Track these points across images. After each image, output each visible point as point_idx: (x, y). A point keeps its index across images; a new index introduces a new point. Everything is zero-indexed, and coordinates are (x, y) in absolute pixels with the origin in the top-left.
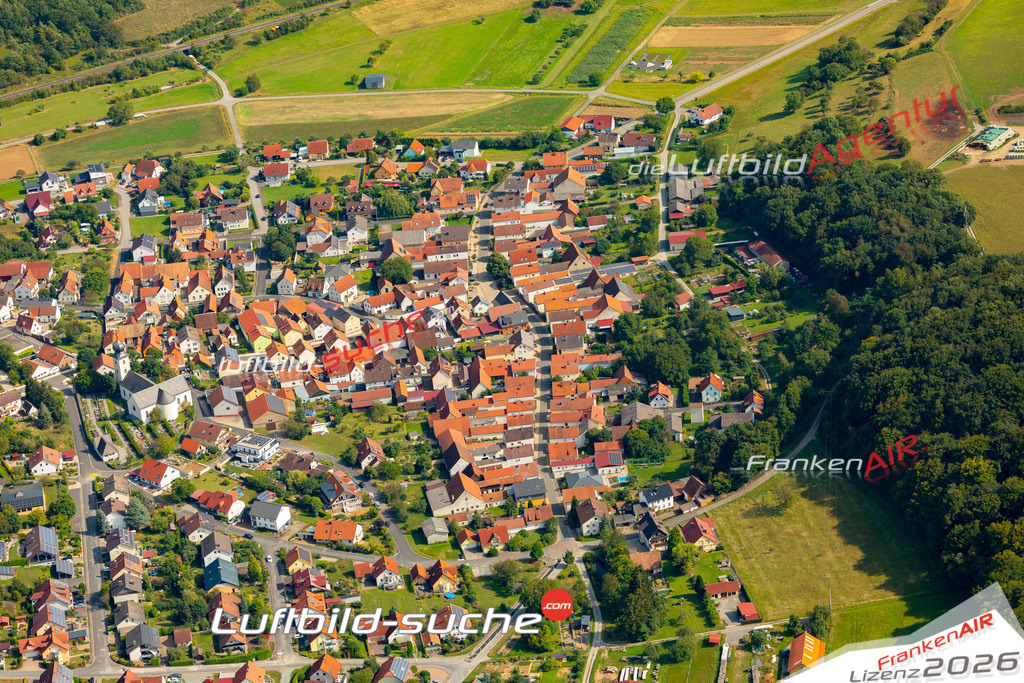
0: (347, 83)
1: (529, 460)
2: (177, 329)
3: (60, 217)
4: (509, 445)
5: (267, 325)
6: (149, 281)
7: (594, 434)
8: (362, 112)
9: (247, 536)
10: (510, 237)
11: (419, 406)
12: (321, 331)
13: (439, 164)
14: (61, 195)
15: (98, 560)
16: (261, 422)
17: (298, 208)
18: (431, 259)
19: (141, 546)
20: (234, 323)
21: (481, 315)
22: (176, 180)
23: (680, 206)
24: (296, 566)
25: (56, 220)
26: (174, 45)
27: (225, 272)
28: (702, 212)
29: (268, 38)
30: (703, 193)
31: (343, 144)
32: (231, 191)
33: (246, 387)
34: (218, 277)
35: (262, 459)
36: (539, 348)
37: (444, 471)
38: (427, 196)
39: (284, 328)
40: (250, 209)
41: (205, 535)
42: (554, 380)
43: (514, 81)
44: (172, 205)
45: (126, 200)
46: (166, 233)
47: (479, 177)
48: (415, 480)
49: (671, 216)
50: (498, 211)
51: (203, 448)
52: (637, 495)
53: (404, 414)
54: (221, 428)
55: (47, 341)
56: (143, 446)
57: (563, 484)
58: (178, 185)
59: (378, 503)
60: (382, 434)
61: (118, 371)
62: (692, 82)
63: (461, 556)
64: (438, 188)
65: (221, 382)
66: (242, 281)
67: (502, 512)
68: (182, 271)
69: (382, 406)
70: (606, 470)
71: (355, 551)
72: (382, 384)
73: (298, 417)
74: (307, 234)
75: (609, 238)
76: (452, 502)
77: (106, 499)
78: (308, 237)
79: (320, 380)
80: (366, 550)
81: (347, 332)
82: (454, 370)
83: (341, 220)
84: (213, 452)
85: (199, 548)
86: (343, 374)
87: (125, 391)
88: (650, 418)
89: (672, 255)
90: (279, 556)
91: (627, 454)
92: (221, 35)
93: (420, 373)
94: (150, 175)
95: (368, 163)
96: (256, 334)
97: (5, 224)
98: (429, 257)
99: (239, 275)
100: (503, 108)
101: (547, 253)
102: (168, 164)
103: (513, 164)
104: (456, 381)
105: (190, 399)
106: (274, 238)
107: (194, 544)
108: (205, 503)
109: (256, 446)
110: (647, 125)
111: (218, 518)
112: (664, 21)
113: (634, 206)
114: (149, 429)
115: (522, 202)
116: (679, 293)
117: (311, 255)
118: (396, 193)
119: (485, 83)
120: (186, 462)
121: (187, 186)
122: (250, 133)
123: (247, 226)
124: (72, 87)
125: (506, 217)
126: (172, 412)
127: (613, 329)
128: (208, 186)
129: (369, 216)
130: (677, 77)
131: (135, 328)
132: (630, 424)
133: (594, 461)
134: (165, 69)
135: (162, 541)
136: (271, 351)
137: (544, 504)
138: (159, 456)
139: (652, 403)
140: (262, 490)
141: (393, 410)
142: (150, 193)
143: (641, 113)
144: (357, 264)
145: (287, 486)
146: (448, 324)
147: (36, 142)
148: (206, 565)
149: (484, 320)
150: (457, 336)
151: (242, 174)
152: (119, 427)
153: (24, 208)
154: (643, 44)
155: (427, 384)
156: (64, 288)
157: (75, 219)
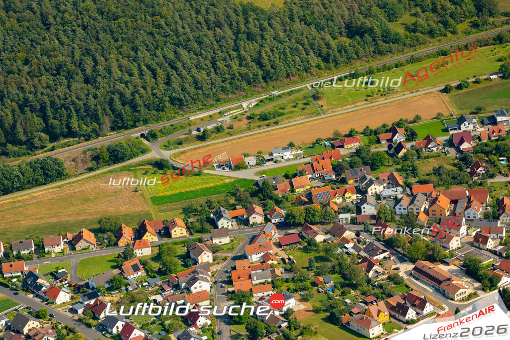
3: (482, 152)
14: (477, 134)
25: (479, 154)
55: (500, 255)
97: (439, 156)
124: (466, 47)
147: (446, 90)
153: (450, 143)
156: (504, 211)
157: (495, 155)
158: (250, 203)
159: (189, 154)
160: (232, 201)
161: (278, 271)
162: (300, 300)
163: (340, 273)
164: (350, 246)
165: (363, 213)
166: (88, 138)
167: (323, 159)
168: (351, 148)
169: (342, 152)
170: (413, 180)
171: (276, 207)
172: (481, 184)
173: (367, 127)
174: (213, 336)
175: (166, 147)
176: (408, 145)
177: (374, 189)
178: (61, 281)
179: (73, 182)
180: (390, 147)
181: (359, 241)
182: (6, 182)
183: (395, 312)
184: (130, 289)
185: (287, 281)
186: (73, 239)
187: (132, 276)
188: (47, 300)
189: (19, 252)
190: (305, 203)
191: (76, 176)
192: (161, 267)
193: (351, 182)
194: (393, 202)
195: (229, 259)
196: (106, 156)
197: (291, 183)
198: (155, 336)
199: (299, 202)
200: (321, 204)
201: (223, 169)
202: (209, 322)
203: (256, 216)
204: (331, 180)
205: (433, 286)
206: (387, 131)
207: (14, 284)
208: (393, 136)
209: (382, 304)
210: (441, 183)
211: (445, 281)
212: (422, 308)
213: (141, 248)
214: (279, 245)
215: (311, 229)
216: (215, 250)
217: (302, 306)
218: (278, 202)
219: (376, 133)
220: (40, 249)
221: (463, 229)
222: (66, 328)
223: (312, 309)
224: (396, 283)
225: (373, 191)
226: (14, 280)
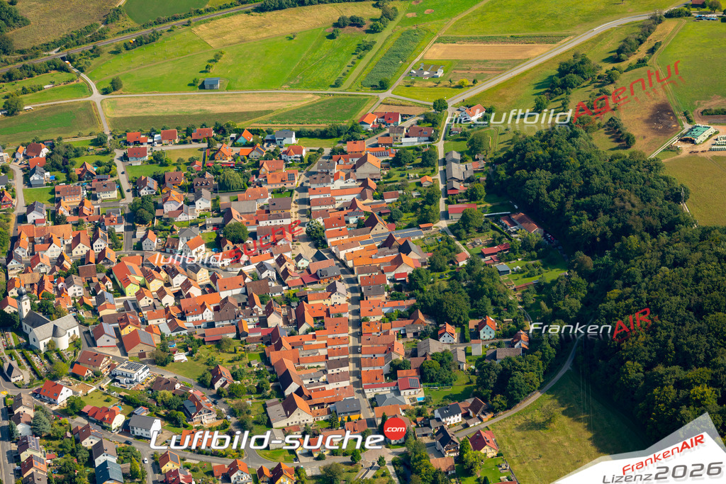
0: (190, 85)
1: (346, 383)
2: (65, 278)
4: (330, 372)
5: (135, 274)
6: (41, 239)
7: (397, 363)
8: (202, 107)
9: (127, 442)
10: (323, 207)
11: (258, 340)
12: (179, 280)
13: (265, 150)
15: (11, 461)
16: (134, 351)
17: (156, 182)
18: (262, 224)
19: (44, 450)
20: (109, 273)
21: (303, 268)
22: (59, 159)
23: (456, 185)
24: (168, 467)
26: (53, 53)
27: (101, 232)
28: (474, 189)
29: (127, 49)
30: (473, 174)
31: (189, 132)
32: (102, 168)
33: (122, 324)
34: (96, 237)
35: (136, 381)
36: (350, 295)
37: (279, 392)
38: (257, 174)
39: (149, 277)
40: (118, 182)
41: (95, 442)
42: (363, 320)
43: (320, 84)
44: (56, 179)
45: (19, 175)
46: (52, 201)
47: (297, 159)
48: (257, 398)
49: (449, 192)
50: (313, 186)
51: (90, 372)
52: (433, 412)
53: (246, 346)
54: (103, 357)
56: (42, 370)
57: (374, 403)
58: (60, 163)
59: (229, 417)
60: (230, 362)
61: (21, 310)
62: (460, 87)
63: (296, 459)
64: (265, 168)
65: (101, 320)
66: (114, 240)
67: (327, 425)
68: (67, 231)
69: (229, 340)
70: (407, 392)
71: (212, 455)
72: (228, 323)
73: (163, 348)
74: (164, 203)
75: (401, 209)
76: (288, 416)
77: (16, 412)
78: (164, 205)
79: (178, 318)
80: (222, 454)
81: (198, 281)
82: (284, 312)
83: (190, 192)
84: (97, 375)
85: (90, 451)
86: (197, 314)
87: (26, 327)
88: (440, 351)
89: (451, 222)
90: (153, 458)
91: (423, 380)
92: (90, 46)
93: (257, 314)
94: (38, 155)
95: (209, 147)
96: (127, 282)
98: (260, 222)
99: (111, 234)
100: (313, 105)
101: (353, 220)
102: (52, 147)
103: (323, 150)
104: (286, 320)
105: (78, 333)
106: (138, 206)
107: (86, 449)
108: (93, 416)
109: (131, 371)
110: (426, 120)
111: (104, 428)
112: (435, 39)
113: (420, 184)
114: (46, 357)
115: (332, 180)
116: (458, 253)
117: (168, 219)
118: (232, 171)
119: (298, 86)
120: (76, 383)
121: (67, 164)
122: (115, 122)
123: (116, 197)
125: (320, 192)
126: (64, 343)
127: (407, 281)
128: (84, 165)
129: (212, 189)
130: (447, 83)
131: (32, 276)
132: (425, 355)
133: (397, 385)
134: (47, 72)
135: (60, 446)
136: (140, 295)
137: (360, 419)
138: (55, 378)
139: (441, 339)
140: (138, 406)
141: (237, 342)
142: (39, 169)
143: (422, 111)
144: (204, 227)
145: (157, 403)
146: (277, 274)
148: (97, 466)
149: (306, 273)
150: (285, 285)
151: (110, 155)
152: (23, 355)
154: (420, 57)
155: (263, 322)
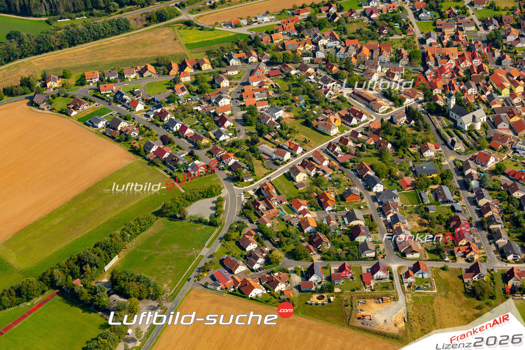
2: (464, 82)
3: (384, 20)
5: (506, 82)
6: (439, 55)
14: (381, 8)
15: (472, 204)
16: (522, 133)
19: (491, 198)
20: (487, 80)
27: (477, 54)
32: (460, 11)
33: (510, 115)
39: (514, 84)
40: (472, 20)
46: (436, 30)
51: (501, 146)
56: (470, 143)
61: (449, 104)
65: (494, 111)
68: (453, 52)
77: (467, 172)
78: (508, 37)
83: (519, 29)
84: (505, 148)
85: (520, 201)
96: (503, 87)
97: (358, 22)
105: (485, 120)
107: (516, 198)
108: (513, 176)
114: (470, 134)
117: (511, 46)
120: (494, 153)
123: (474, 29)
126: (478, 126)
128: (450, 8)
135: (499, 195)
138: (480, 149)
142: (424, 10)
151: (462, 2)
153: (364, 14)
156: (402, 57)
157: (392, 22)
158: (247, 49)
159: (205, 17)
160: (236, 47)
161: (271, 93)
162: (285, 111)
163: (308, 94)
164: (312, 77)
165: (317, 57)
166: (143, 6)
167: (288, 22)
168: (304, 16)
169: (300, 18)
170: (344, 37)
171: (264, 52)
172: (386, 40)
173: (313, 3)
174: (235, 133)
175: (191, 13)
176: (339, 14)
177: (322, 42)
178: (137, 97)
179: (135, 33)
180: (328, 15)
181: (317, 75)
182: (96, 33)
183: (345, 119)
184: (181, 102)
185: (276, 99)
186: (141, 70)
187: (181, 94)
188: (130, 109)
189: (109, 78)
190: (281, 50)
191: (137, 29)
192: (198, 89)
193: (307, 37)
194: (335, 50)
195: (239, 84)
196: (155, 17)
197: (271, 37)
198: (199, 132)
199: (277, 49)
200: (291, 50)
201: (227, 27)
202: (232, 124)
203: (253, 58)
204: (295, 35)
205: (365, 104)
206: (325, 5)
207: (108, 98)
208: (329, 9)
209: (337, 115)
210: (362, 39)
211: (372, 101)
212: (361, 118)
213: (185, 77)
214: (268, 76)
215: (288, 66)
216: (230, 78)
217: (287, 115)
218: (265, 49)
219: (318, 6)
220: (121, 75)
221: (379, 68)
222: (144, 126)
223: (293, 117)
224: (342, 101)
225: (322, 43)
226: (108, 96)
